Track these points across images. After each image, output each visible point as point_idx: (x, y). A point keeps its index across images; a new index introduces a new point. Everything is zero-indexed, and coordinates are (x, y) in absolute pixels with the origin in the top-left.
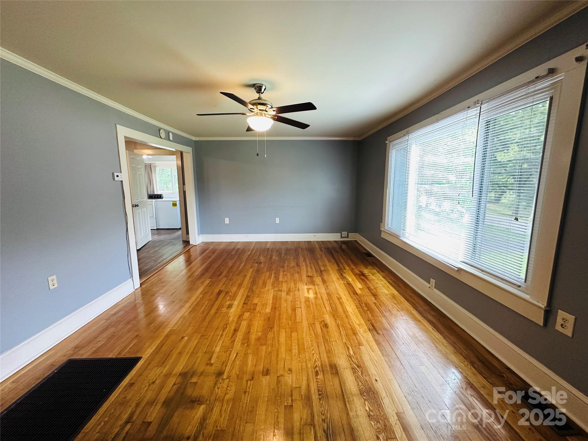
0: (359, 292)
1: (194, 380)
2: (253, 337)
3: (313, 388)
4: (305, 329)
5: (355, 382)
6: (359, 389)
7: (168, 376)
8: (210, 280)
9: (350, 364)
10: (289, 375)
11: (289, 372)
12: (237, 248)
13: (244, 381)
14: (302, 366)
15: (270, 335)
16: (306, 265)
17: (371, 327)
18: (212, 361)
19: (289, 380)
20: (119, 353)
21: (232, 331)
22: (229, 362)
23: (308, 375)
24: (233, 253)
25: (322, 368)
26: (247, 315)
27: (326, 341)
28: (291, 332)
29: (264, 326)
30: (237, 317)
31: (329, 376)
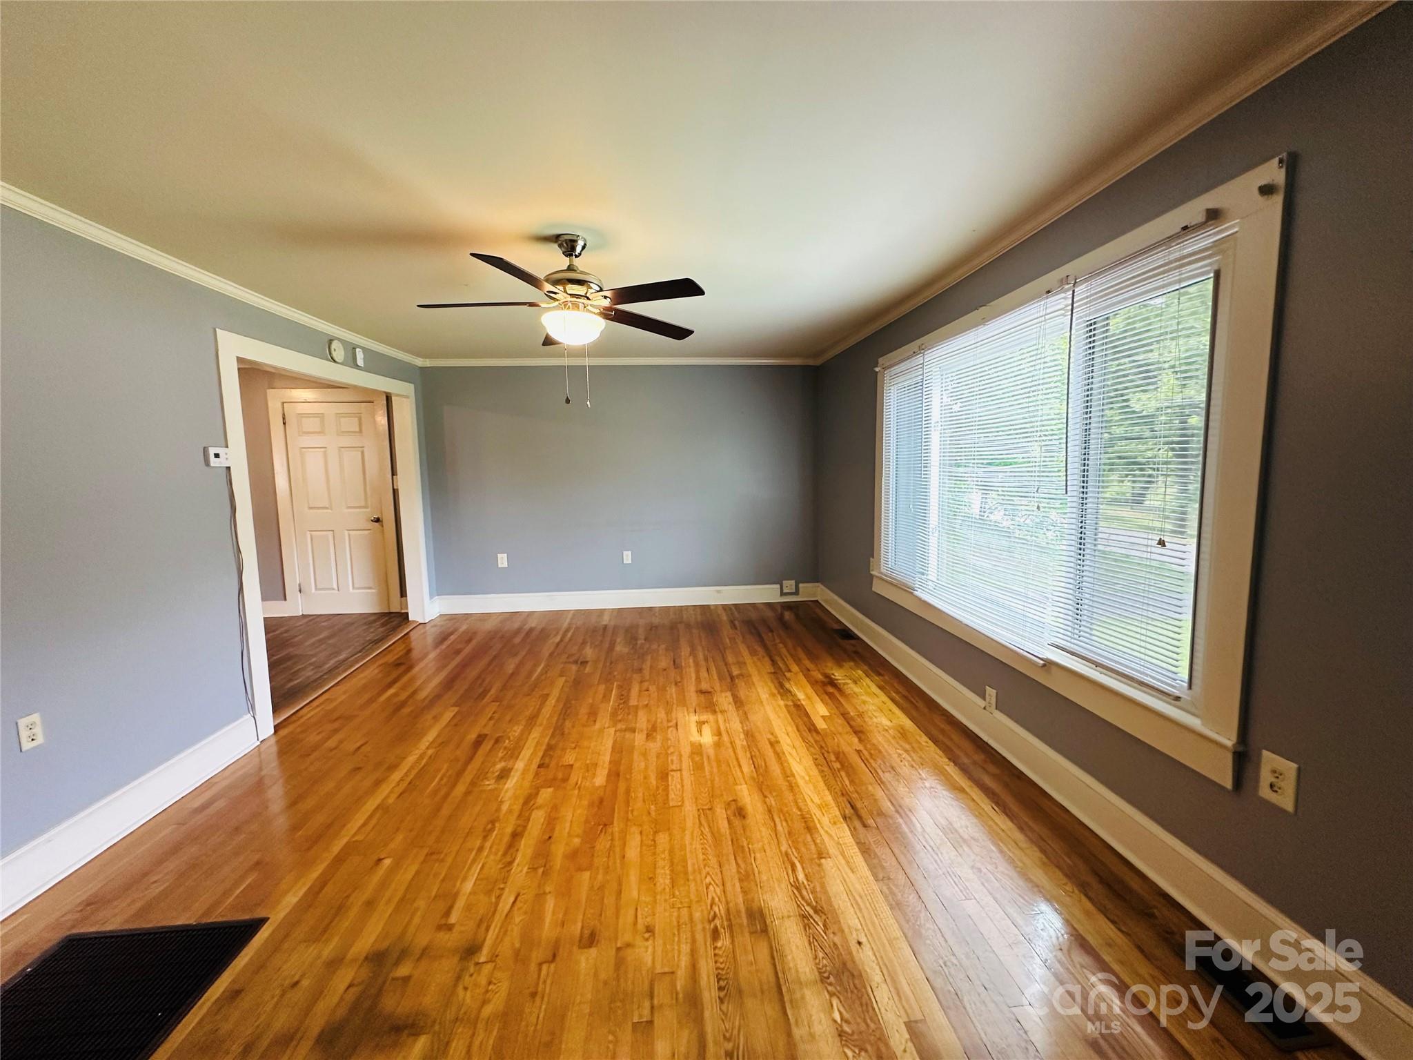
0: (821, 725)
1: (403, 971)
2: (559, 851)
3: (706, 969)
4: (689, 824)
5: (809, 951)
6: (818, 969)
7: (334, 964)
8: (456, 709)
9: (798, 906)
10: (646, 944)
11: (647, 935)
12: (527, 627)
13: (533, 967)
14: (679, 917)
15: (602, 844)
16: (697, 664)
17: (849, 811)
18: (453, 919)
19: (646, 954)
20: (208, 912)
21: (506, 839)
22: (497, 917)
23: (694, 941)
24: (517, 640)
25: (729, 920)
26: (546, 794)
27: (740, 850)
28: (656, 833)
29: (587, 821)
30: (521, 801)
31: (745, 939)
